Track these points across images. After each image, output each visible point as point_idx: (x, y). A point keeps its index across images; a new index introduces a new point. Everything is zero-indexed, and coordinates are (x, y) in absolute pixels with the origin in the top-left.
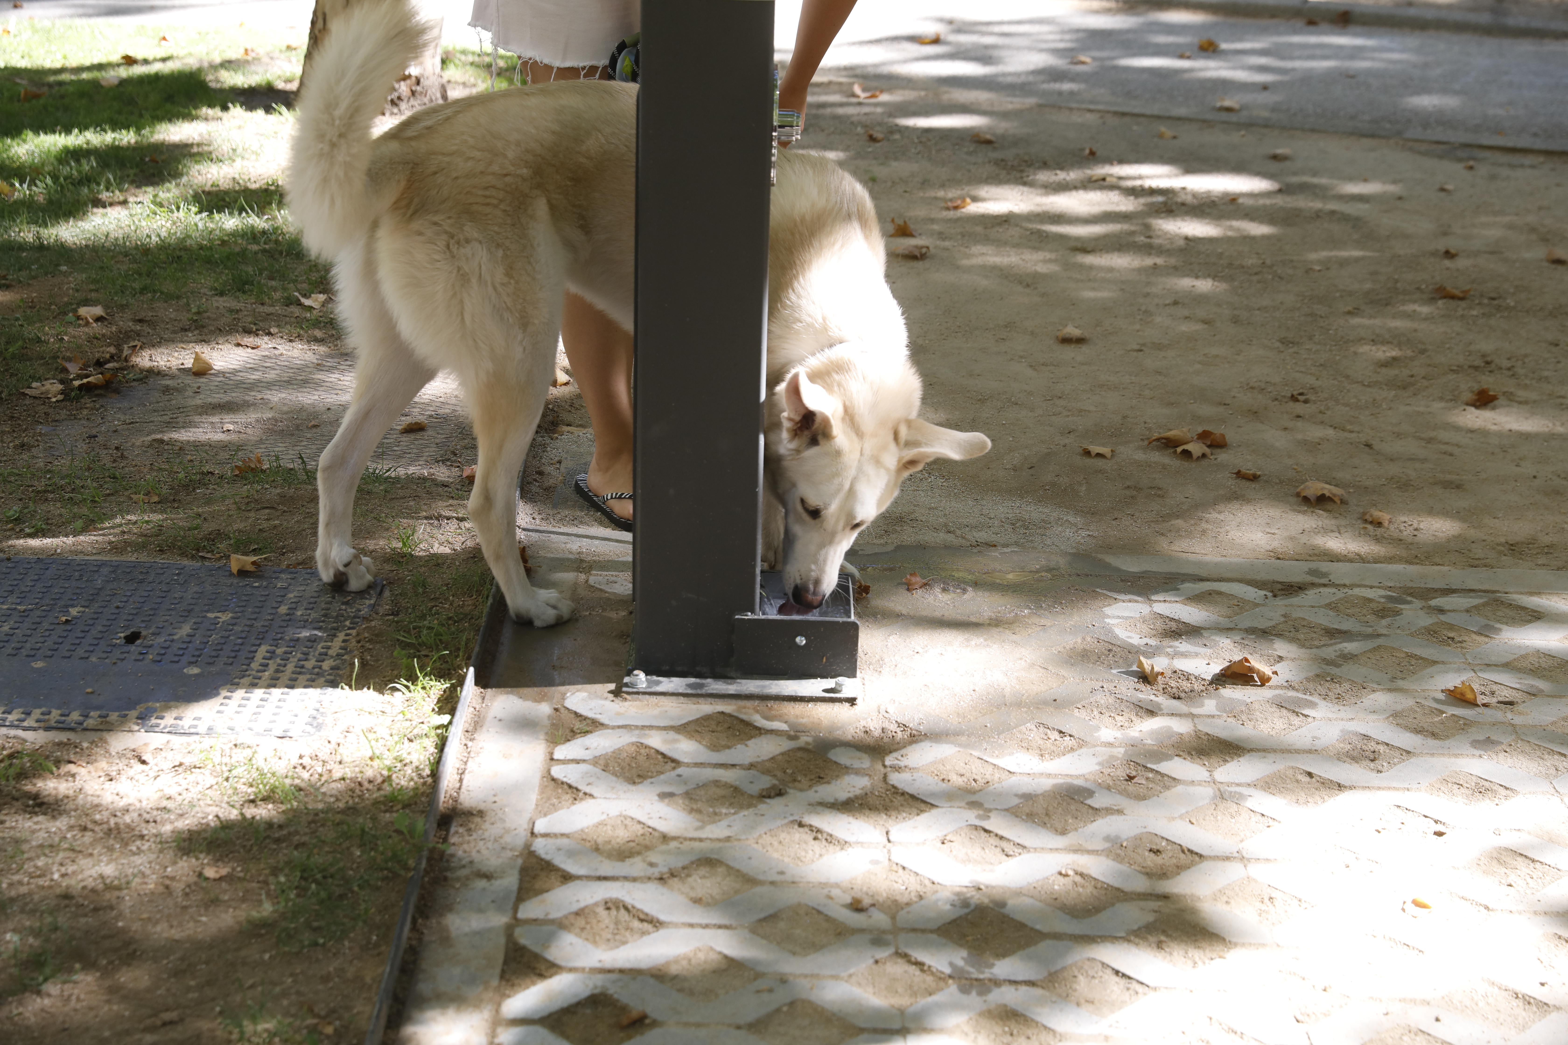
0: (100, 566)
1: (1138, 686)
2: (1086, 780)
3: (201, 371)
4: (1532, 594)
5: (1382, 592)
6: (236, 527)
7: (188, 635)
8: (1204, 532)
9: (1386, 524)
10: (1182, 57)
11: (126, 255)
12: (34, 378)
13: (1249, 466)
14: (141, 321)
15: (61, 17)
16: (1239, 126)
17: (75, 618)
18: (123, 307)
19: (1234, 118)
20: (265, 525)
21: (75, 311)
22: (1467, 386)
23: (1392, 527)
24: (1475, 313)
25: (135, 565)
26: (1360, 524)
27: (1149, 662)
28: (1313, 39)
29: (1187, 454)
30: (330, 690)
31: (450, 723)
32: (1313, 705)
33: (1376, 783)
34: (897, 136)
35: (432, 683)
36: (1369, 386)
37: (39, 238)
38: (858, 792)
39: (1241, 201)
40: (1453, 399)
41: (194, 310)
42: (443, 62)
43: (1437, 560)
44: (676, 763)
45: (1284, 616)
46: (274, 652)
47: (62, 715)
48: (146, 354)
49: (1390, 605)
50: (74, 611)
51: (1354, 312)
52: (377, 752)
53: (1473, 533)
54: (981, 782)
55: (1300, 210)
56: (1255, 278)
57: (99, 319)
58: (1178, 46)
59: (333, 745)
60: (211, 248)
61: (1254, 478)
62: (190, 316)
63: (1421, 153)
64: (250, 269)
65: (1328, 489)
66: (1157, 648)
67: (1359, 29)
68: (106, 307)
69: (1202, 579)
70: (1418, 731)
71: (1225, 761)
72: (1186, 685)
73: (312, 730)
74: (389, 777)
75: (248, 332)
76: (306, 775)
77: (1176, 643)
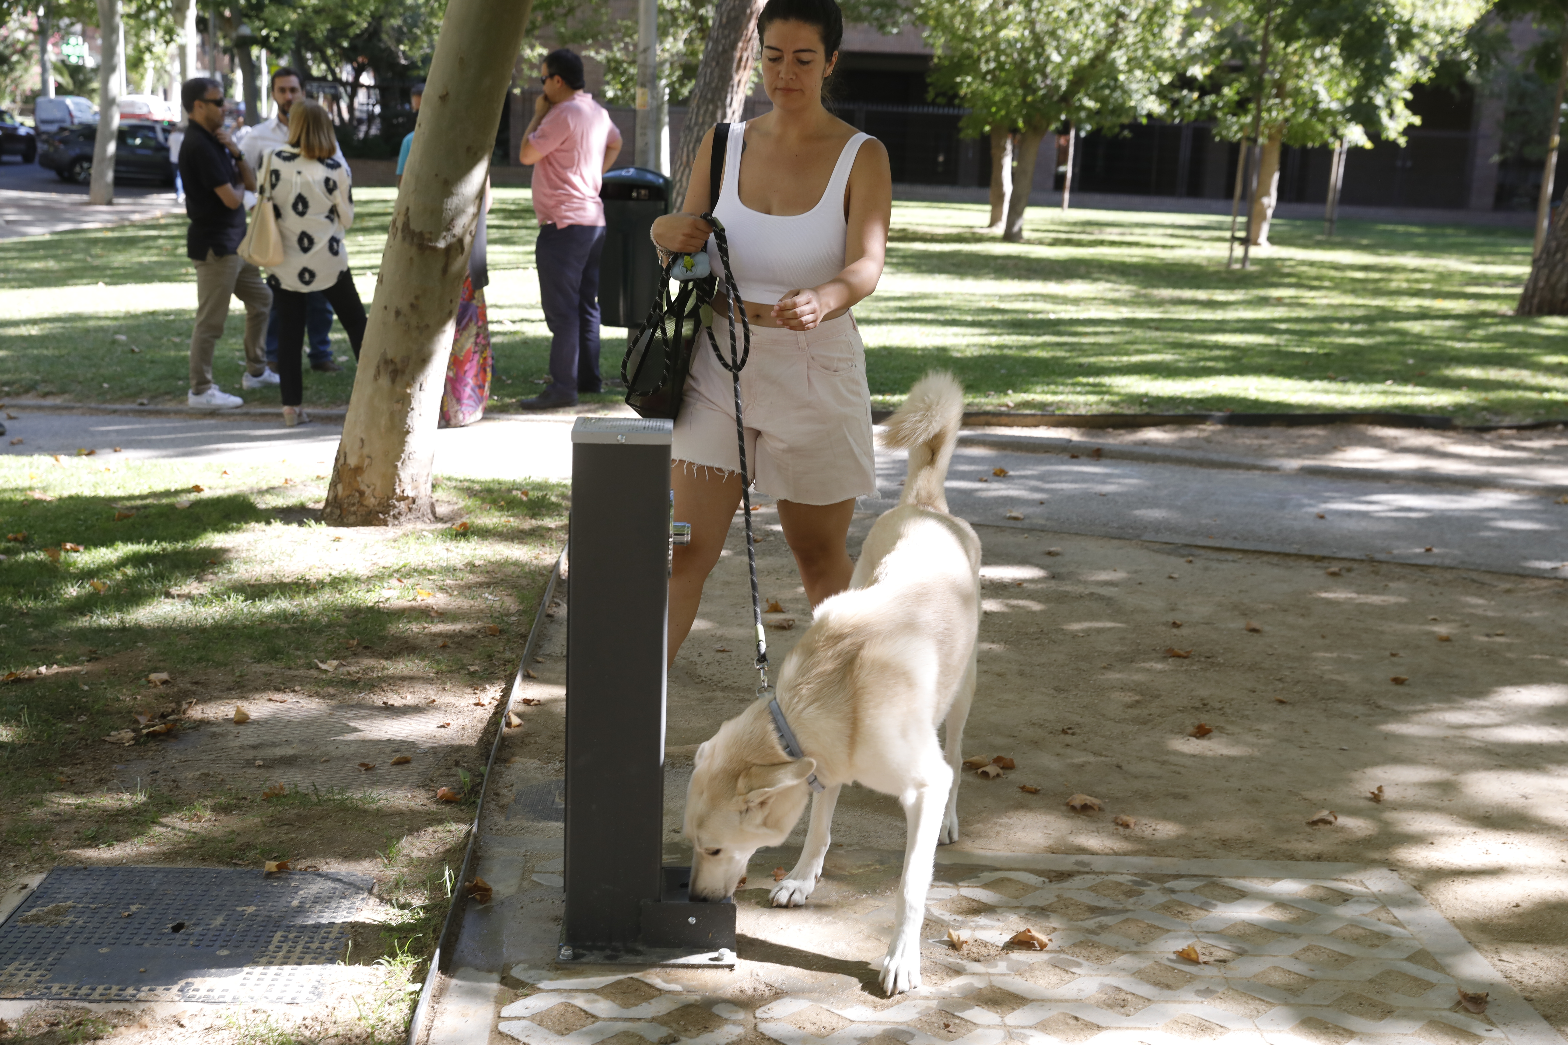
0: (155, 872)
1: (948, 952)
2: (909, 1026)
3: (242, 720)
4: (1238, 877)
5: (1130, 878)
6: (262, 839)
7: (221, 925)
8: (998, 833)
9: (1132, 826)
10: (981, 480)
11: (188, 633)
12: (113, 728)
13: (1031, 782)
14: (196, 683)
15: (149, 458)
16: (1023, 530)
17: (134, 913)
18: (183, 673)
19: (1019, 525)
20: (284, 838)
21: (147, 676)
22: (1190, 722)
23: (1137, 828)
24: (1195, 668)
25: (183, 871)
26: (1112, 827)
27: (957, 933)
28: (1076, 468)
29: (985, 774)
30: (329, 966)
31: (421, 989)
32: (1079, 965)
33: (1126, 1024)
34: (772, 538)
35: (409, 959)
36: (1119, 722)
37: (122, 622)
38: (735, 1038)
39: (1025, 585)
40: (1180, 731)
41: (238, 674)
42: (433, 486)
43: (1170, 853)
44: (595, 1018)
45: (1058, 896)
46: (286, 937)
47: (120, 990)
48: (199, 708)
49: (1135, 888)
50: (133, 908)
51: (1108, 667)
52: (364, 1014)
53: (1196, 833)
54: (829, 1028)
55: (1068, 592)
56: (1036, 642)
57: (165, 682)
58: (978, 472)
59: (330, 1009)
60: (252, 627)
61: (1035, 792)
62: (233, 678)
63: (1154, 551)
64: (281, 643)
65: (1089, 800)
66: (963, 922)
67: (1108, 461)
68: (170, 673)
69: (997, 869)
70: (1156, 984)
71: (1014, 1009)
72: (984, 951)
73: (314, 998)
74: (373, 1033)
75: (278, 690)
76: (307, 1033)
77: (977, 919)
